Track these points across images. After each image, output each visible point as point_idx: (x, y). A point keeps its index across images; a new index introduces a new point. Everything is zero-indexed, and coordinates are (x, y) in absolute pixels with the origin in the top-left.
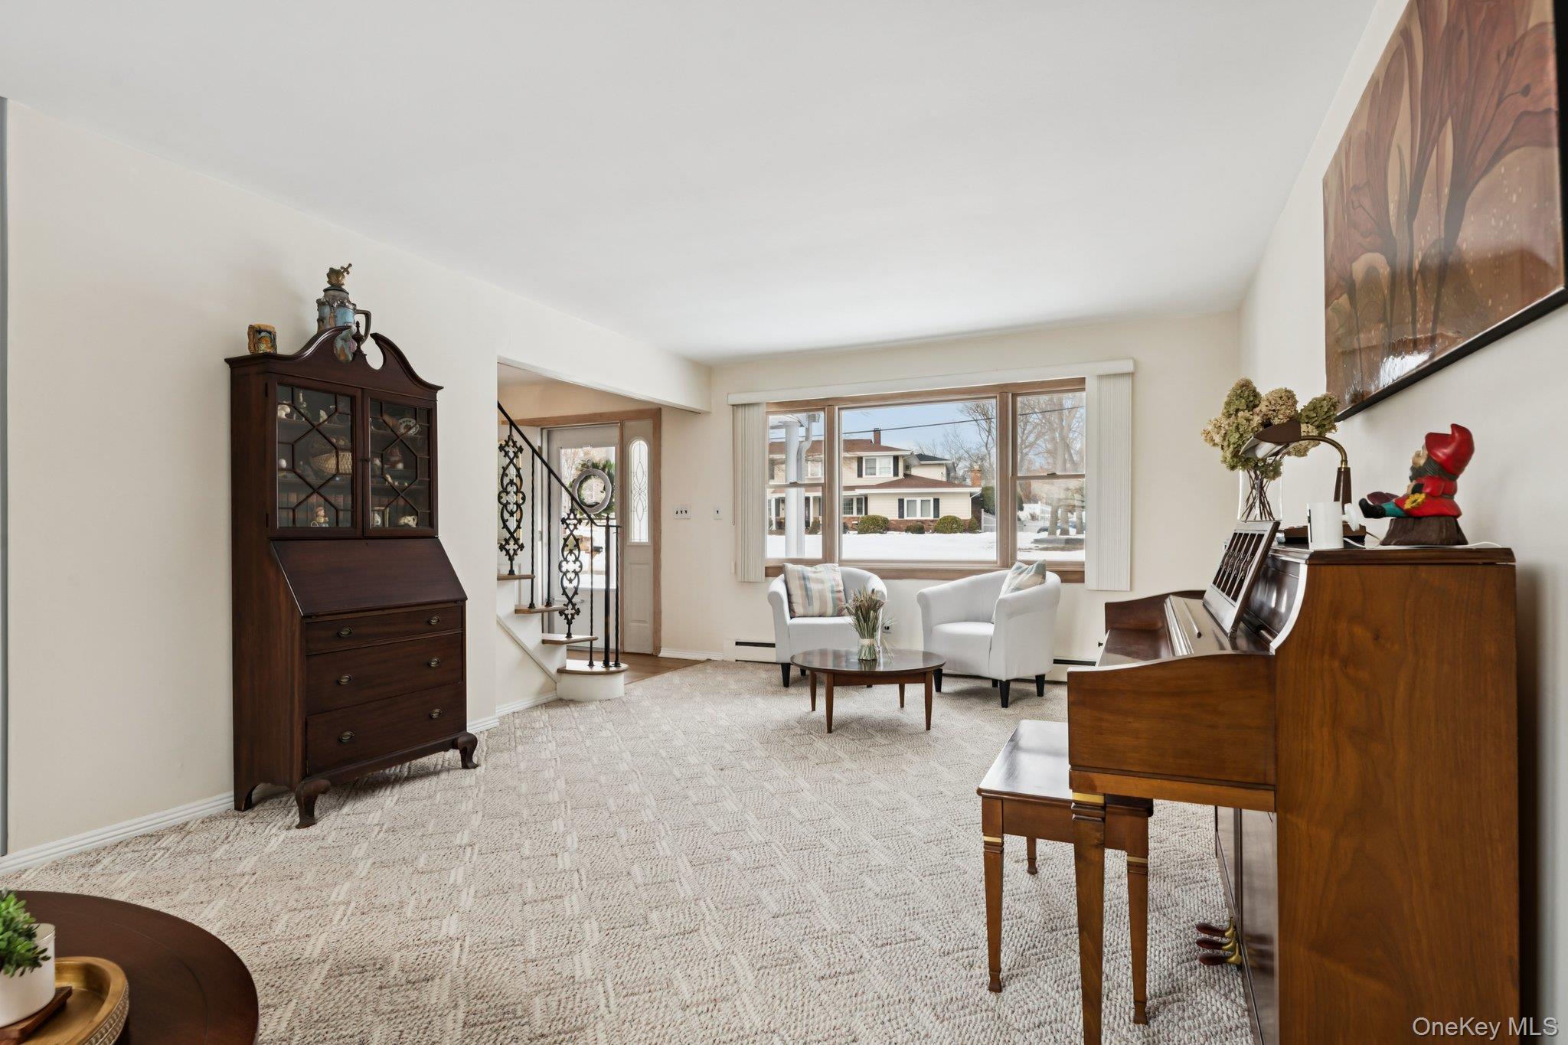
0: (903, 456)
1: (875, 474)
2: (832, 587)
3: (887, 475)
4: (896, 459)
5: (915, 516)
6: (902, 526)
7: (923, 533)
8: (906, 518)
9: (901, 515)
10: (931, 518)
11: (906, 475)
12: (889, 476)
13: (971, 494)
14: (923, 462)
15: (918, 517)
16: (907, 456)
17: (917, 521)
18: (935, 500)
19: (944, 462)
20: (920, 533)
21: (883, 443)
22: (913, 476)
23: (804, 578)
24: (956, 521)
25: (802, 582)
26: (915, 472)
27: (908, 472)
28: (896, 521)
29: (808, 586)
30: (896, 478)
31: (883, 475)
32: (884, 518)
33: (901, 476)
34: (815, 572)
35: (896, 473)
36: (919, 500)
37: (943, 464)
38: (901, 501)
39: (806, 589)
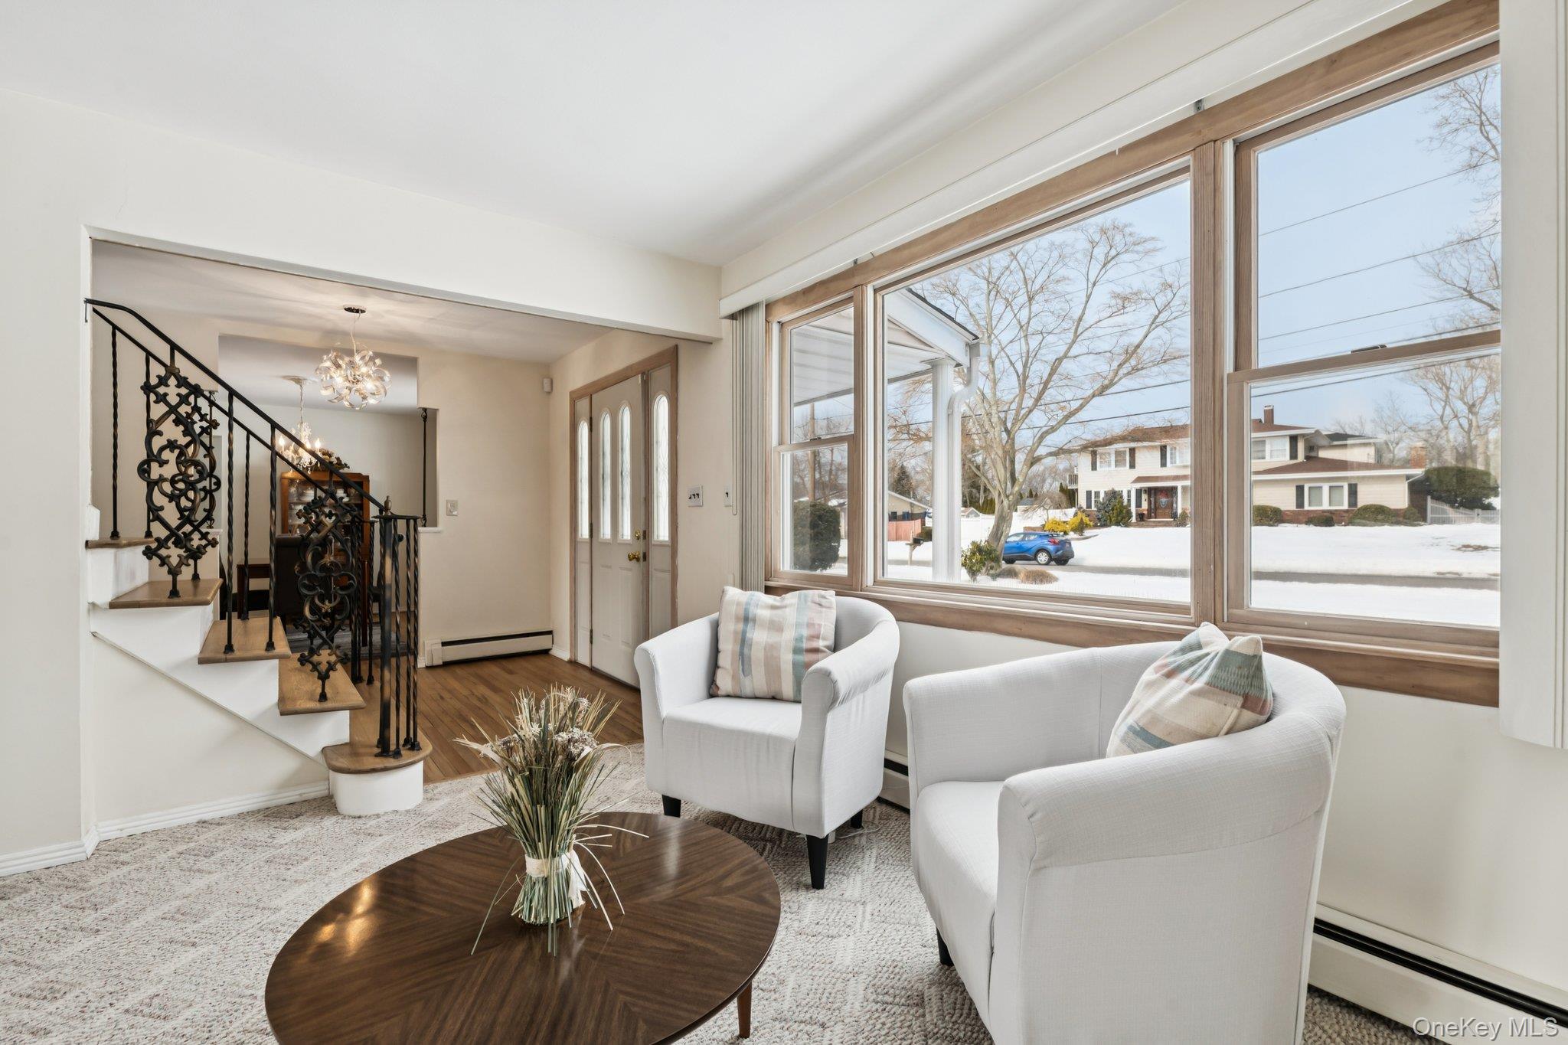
0: (1303, 435)
1: (1264, 458)
2: (799, 639)
3: (1283, 459)
4: (1294, 439)
5: (1321, 505)
6: (1301, 517)
7: (1333, 525)
8: (1307, 507)
9: (1300, 503)
10: (1345, 506)
11: (1307, 458)
12: (1285, 459)
13: (1408, 477)
14: (1336, 443)
15: (1325, 506)
16: (1308, 435)
17: (1324, 511)
18: (1350, 486)
19: (1371, 441)
20: (1330, 526)
21: (1277, 421)
22: (1321, 458)
23: (747, 619)
24: (1383, 511)
25: (741, 626)
26: (1323, 454)
27: (1313, 454)
28: (1293, 512)
29: (749, 635)
30: (1294, 462)
31: (1275, 459)
32: (1274, 508)
33: (1301, 457)
34: (773, 607)
35: (1294, 455)
36: (1326, 488)
37: (1370, 444)
38: (1300, 490)
39: (743, 641)
